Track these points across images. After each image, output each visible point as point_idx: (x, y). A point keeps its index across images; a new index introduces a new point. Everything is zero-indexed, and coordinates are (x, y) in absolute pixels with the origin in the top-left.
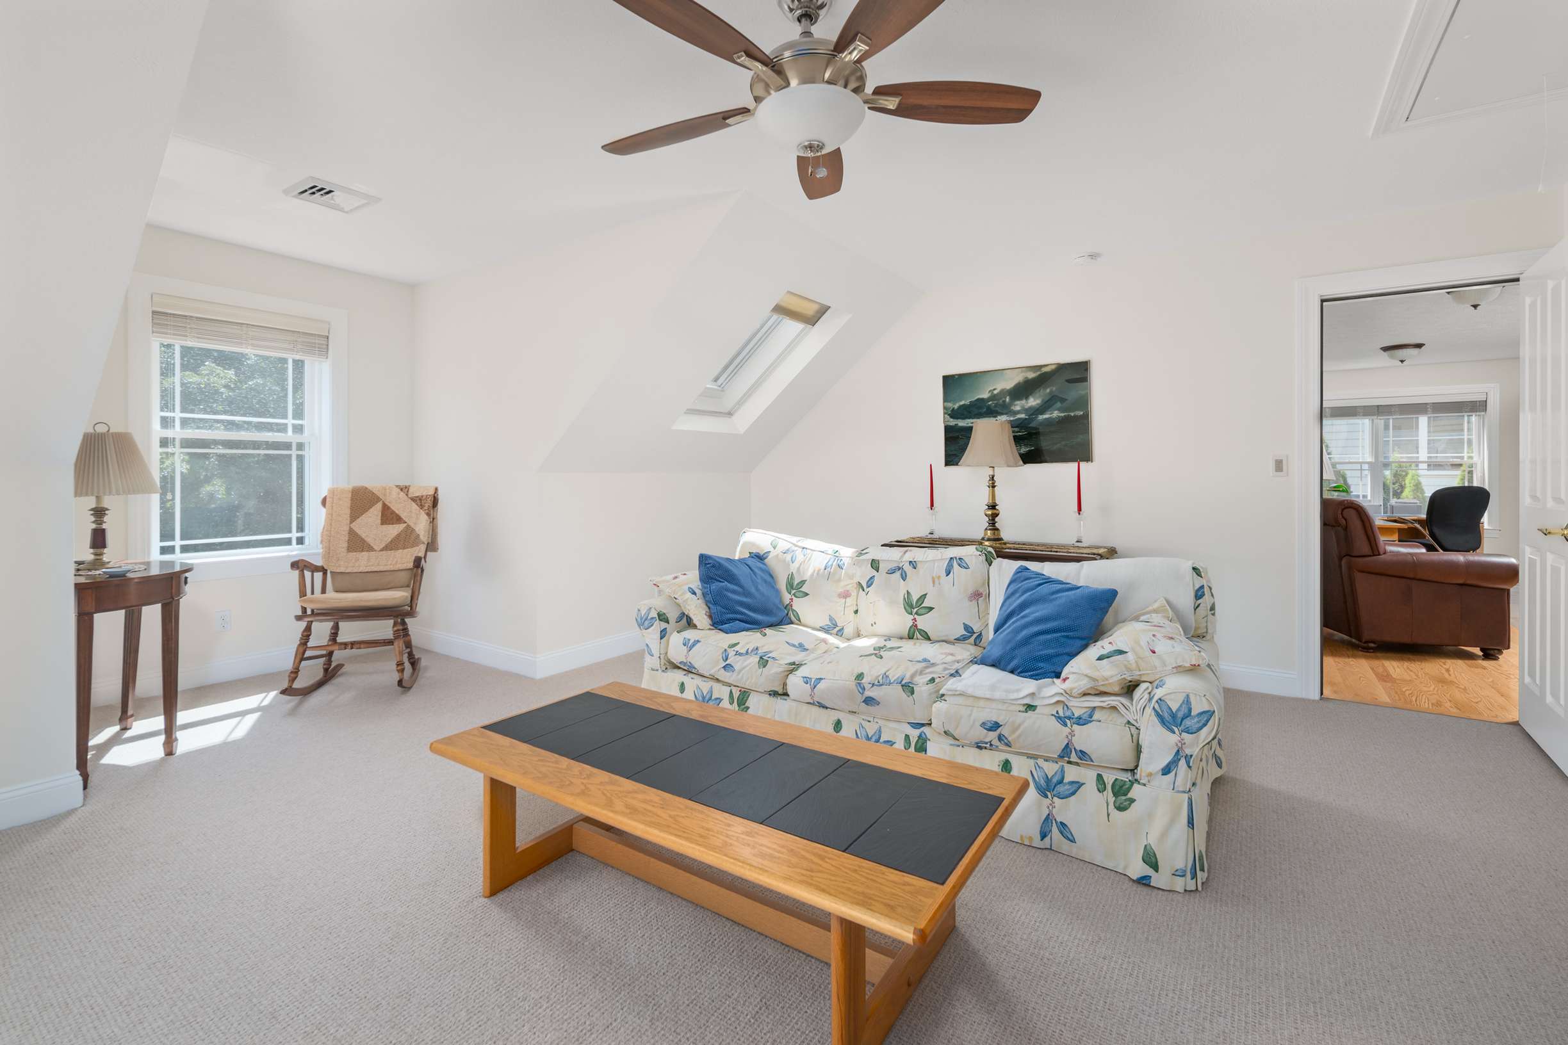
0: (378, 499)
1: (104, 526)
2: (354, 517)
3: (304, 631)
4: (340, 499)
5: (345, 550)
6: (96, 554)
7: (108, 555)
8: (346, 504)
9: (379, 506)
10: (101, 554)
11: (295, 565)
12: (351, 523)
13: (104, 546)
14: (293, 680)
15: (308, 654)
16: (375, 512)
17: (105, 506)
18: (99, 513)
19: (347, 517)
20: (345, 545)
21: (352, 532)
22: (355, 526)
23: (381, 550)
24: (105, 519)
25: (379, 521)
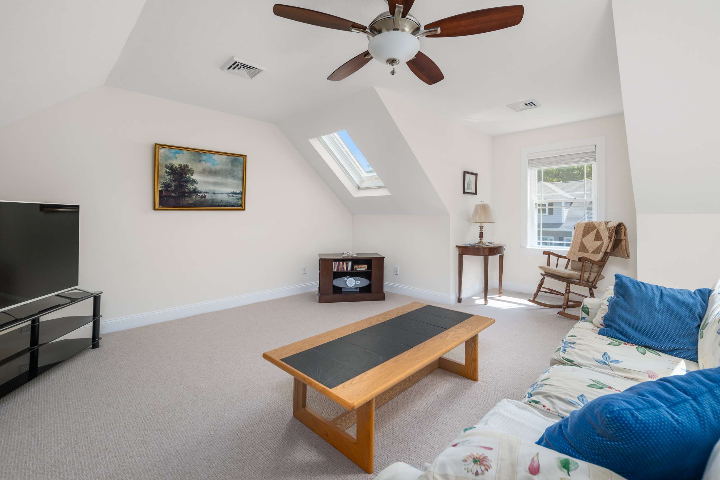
0: (596, 228)
1: (482, 232)
2: (584, 236)
3: (541, 280)
4: (580, 227)
5: (577, 251)
6: (480, 240)
7: (485, 240)
8: (582, 229)
9: (595, 231)
10: (482, 240)
11: (545, 253)
12: (582, 238)
13: (483, 237)
14: (535, 298)
15: (542, 289)
16: (593, 234)
17: (483, 226)
18: (481, 228)
19: (581, 235)
20: (578, 248)
21: (582, 243)
22: (584, 240)
23: (591, 253)
24: (483, 229)
25: (594, 239)
